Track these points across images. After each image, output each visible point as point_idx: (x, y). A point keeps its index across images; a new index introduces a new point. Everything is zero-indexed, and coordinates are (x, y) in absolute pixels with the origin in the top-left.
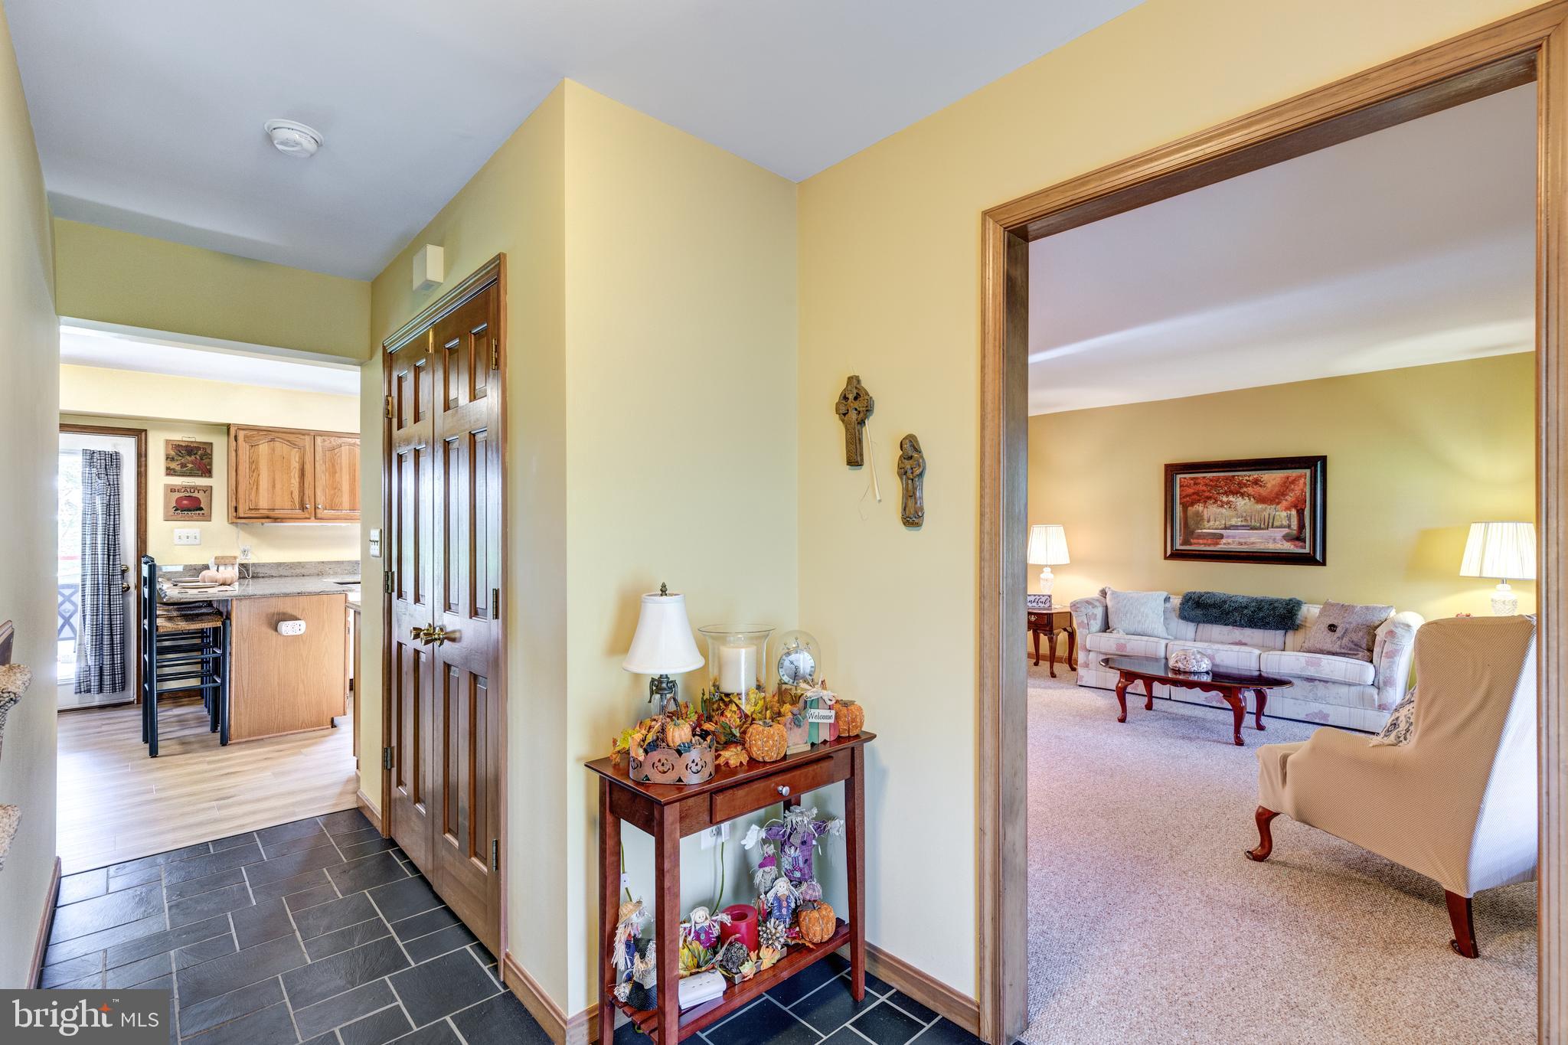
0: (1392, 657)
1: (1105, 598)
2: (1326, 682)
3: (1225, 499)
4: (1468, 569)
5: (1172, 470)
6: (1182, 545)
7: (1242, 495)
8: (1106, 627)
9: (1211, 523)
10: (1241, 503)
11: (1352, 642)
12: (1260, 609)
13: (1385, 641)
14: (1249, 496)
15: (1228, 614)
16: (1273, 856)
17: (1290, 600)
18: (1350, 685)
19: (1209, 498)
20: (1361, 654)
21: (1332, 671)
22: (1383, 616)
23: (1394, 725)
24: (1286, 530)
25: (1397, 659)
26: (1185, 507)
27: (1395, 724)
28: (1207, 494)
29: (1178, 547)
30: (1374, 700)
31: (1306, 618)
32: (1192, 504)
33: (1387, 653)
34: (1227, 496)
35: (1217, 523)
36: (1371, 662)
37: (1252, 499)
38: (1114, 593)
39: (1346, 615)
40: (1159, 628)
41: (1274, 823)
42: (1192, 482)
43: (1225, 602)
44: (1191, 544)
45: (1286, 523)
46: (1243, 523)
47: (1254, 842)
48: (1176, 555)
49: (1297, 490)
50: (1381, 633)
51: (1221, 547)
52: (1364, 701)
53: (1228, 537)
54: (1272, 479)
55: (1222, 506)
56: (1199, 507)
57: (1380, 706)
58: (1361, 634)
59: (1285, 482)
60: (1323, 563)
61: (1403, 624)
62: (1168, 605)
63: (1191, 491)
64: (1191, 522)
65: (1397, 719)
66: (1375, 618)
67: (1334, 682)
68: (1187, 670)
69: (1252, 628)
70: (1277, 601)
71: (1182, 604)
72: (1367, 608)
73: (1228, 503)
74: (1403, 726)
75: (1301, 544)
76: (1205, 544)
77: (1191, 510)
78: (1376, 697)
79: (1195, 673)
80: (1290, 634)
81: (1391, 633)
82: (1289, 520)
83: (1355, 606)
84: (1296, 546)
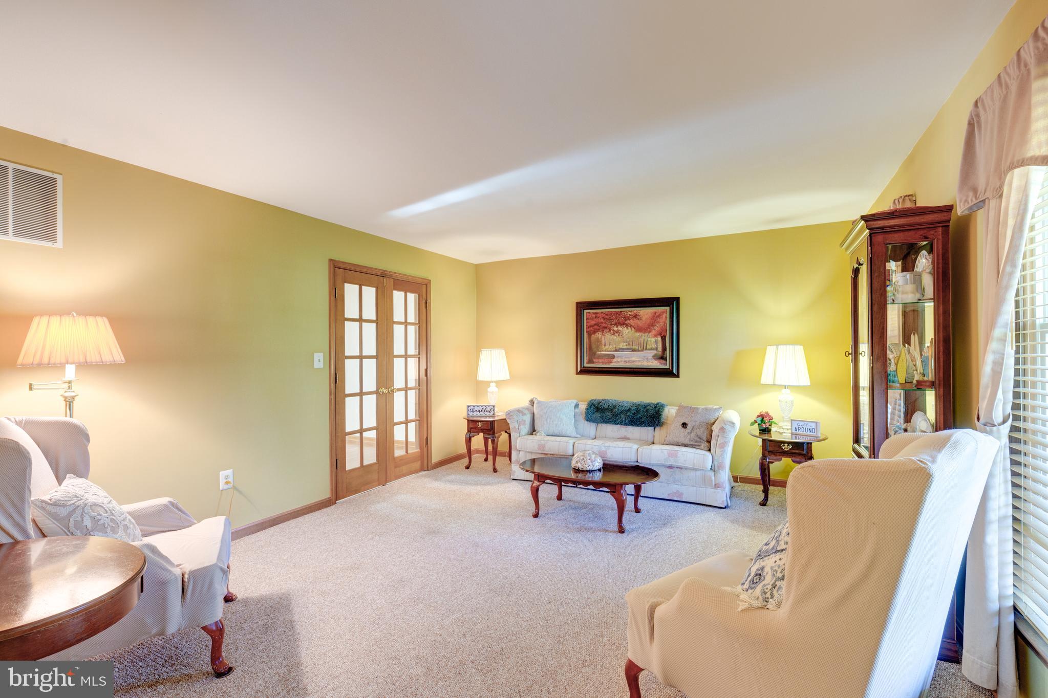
0: (723, 447)
1: (533, 406)
2: (681, 468)
3: (615, 329)
4: (766, 379)
5: (582, 307)
6: (588, 363)
7: (627, 326)
8: (533, 431)
9: (607, 347)
10: (626, 331)
11: (697, 436)
12: (638, 411)
13: (719, 435)
14: (631, 326)
15: (617, 416)
17: (657, 404)
18: (696, 470)
19: (605, 328)
20: (703, 445)
21: (685, 461)
22: (716, 415)
24: (654, 352)
25: (726, 448)
26: (590, 334)
27: (760, 575)
28: (604, 325)
29: (586, 365)
30: (712, 481)
31: (667, 417)
32: (595, 332)
33: (720, 444)
34: (617, 326)
35: (611, 347)
36: (710, 450)
37: (633, 329)
38: (539, 402)
39: (693, 415)
40: (571, 430)
41: (643, 678)
42: (594, 316)
43: (615, 407)
44: (593, 363)
45: (654, 346)
46: (628, 347)
48: (584, 371)
49: (661, 322)
50: (715, 428)
51: (614, 364)
52: (705, 481)
53: (618, 357)
54: (646, 313)
55: (614, 334)
56: (599, 335)
57: (715, 485)
58: (703, 430)
59: (654, 317)
60: (678, 376)
61: (730, 422)
62: (577, 410)
63: (593, 322)
64: (594, 346)
65: (762, 569)
66: (711, 417)
67: (686, 469)
68: (584, 469)
69: (633, 426)
70: (649, 405)
71: (587, 409)
72: (706, 409)
73: (618, 331)
74: (769, 579)
75: (664, 362)
76: (603, 363)
77: (594, 337)
78: (713, 478)
79: (590, 471)
80: (657, 429)
81: (722, 429)
82: (657, 344)
83: (698, 409)
84: (661, 364)
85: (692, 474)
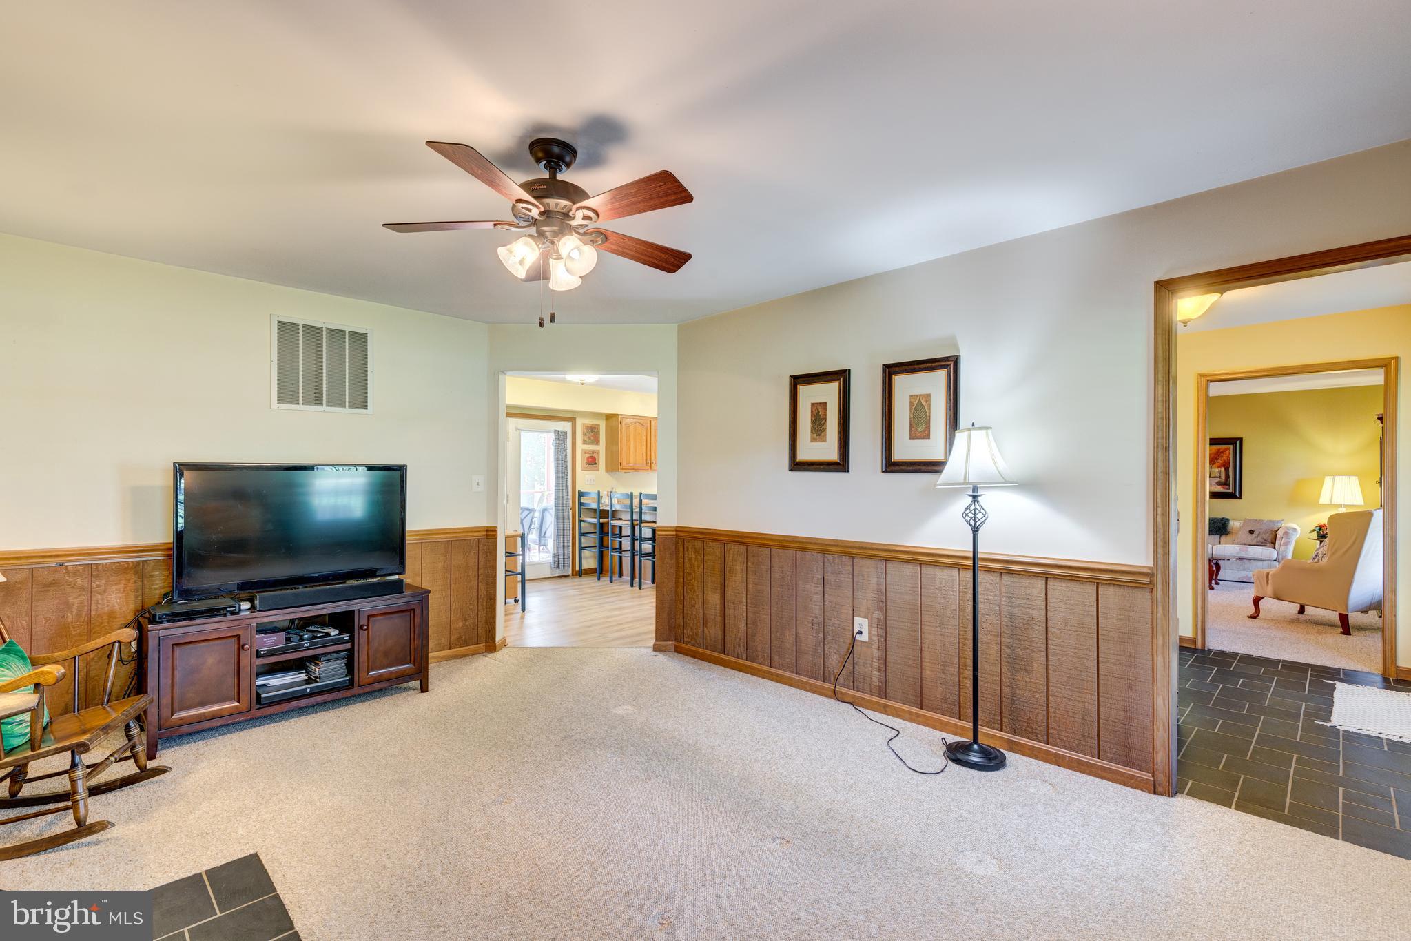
0: (1286, 545)
2: (1252, 559)
4: (1324, 500)
11: (1264, 539)
13: (1282, 538)
16: (1259, 617)
17: (1225, 518)
18: (1263, 560)
20: (1269, 545)
21: (1254, 555)
22: (1279, 525)
23: (1316, 556)
24: (1218, 479)
25: (1289, 546)
31: (1233, 528)
33: (1283, 543)
36: (1274, 548)
39: (1258, 525)
41: (1261, 603)
45: (1218, 475)
47: (1252, 611)
49: (1225, 457)
50: (1280, 534)
58: (1268, 535)
59: (1217, 452)
60: (1240, 498)
61: (1292, 528)
66: (1275, 526)
67: (1255, 560)
70: (1215, 519)
72: (1270, 521)
75: (1227, 487)
80: (1223, 536)
81: (1286, 533)
82: (1220, 474)
83: (1263, 521)
84: (1224, 488)
85: (1260, 563)
